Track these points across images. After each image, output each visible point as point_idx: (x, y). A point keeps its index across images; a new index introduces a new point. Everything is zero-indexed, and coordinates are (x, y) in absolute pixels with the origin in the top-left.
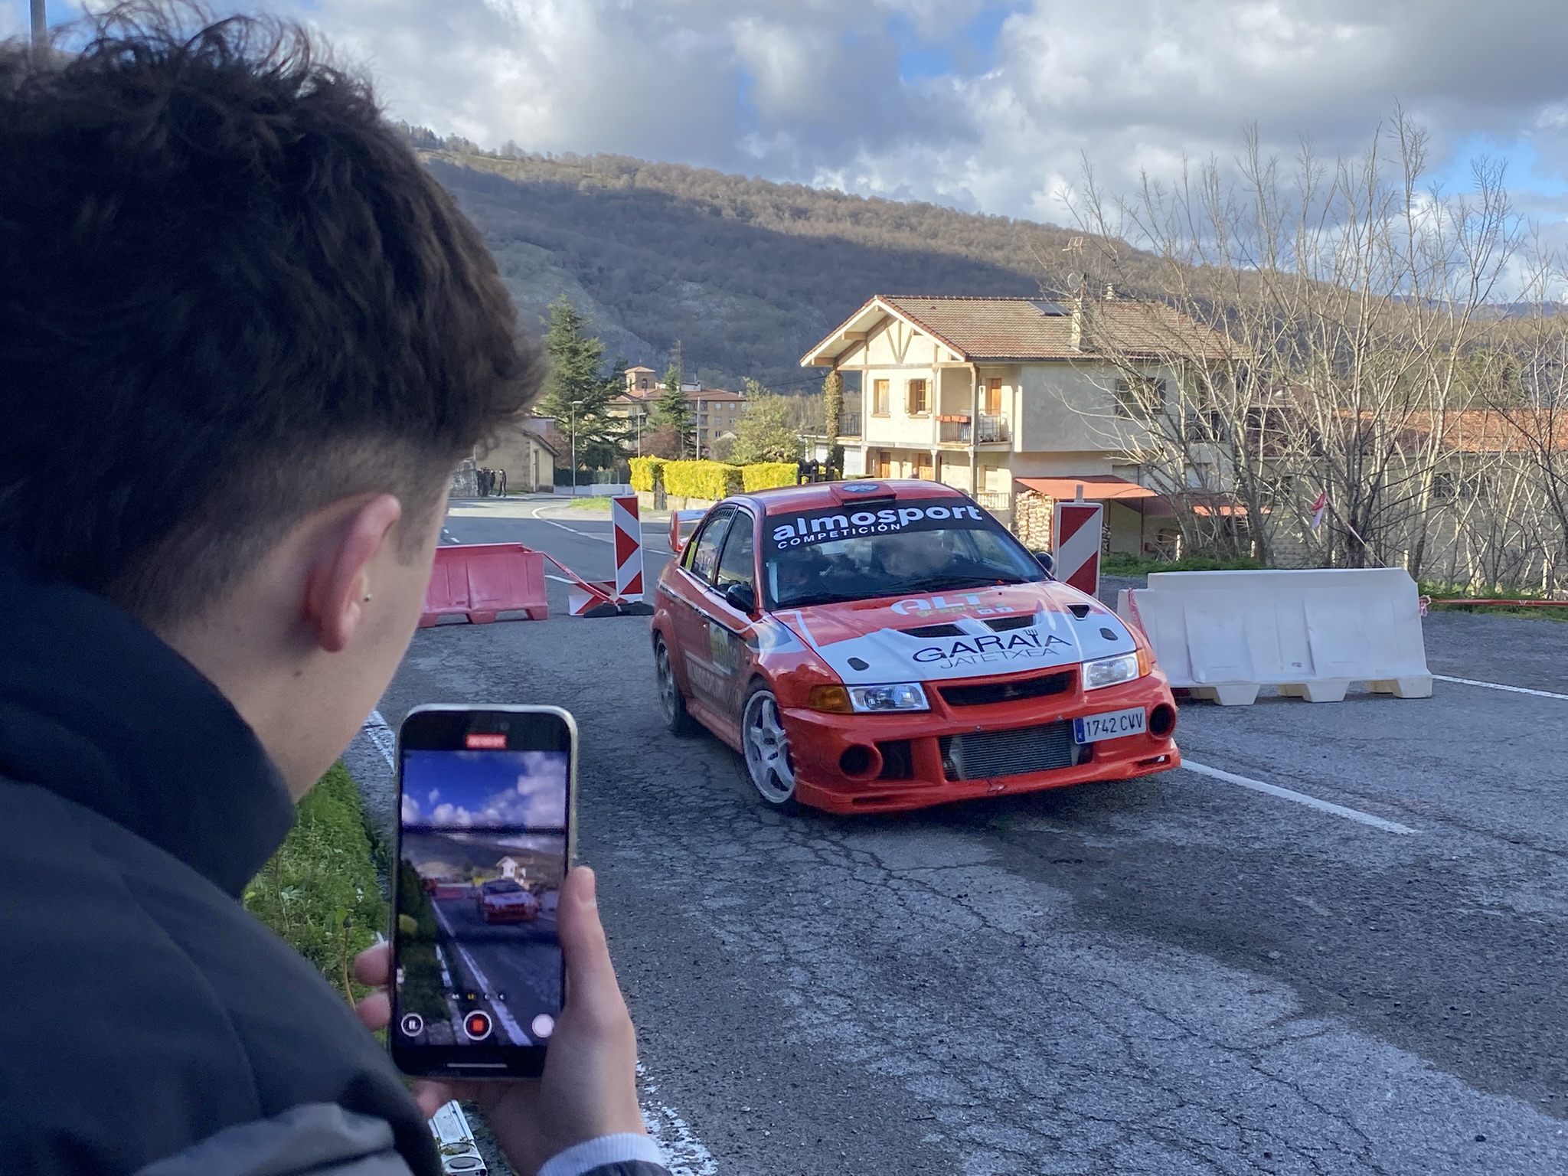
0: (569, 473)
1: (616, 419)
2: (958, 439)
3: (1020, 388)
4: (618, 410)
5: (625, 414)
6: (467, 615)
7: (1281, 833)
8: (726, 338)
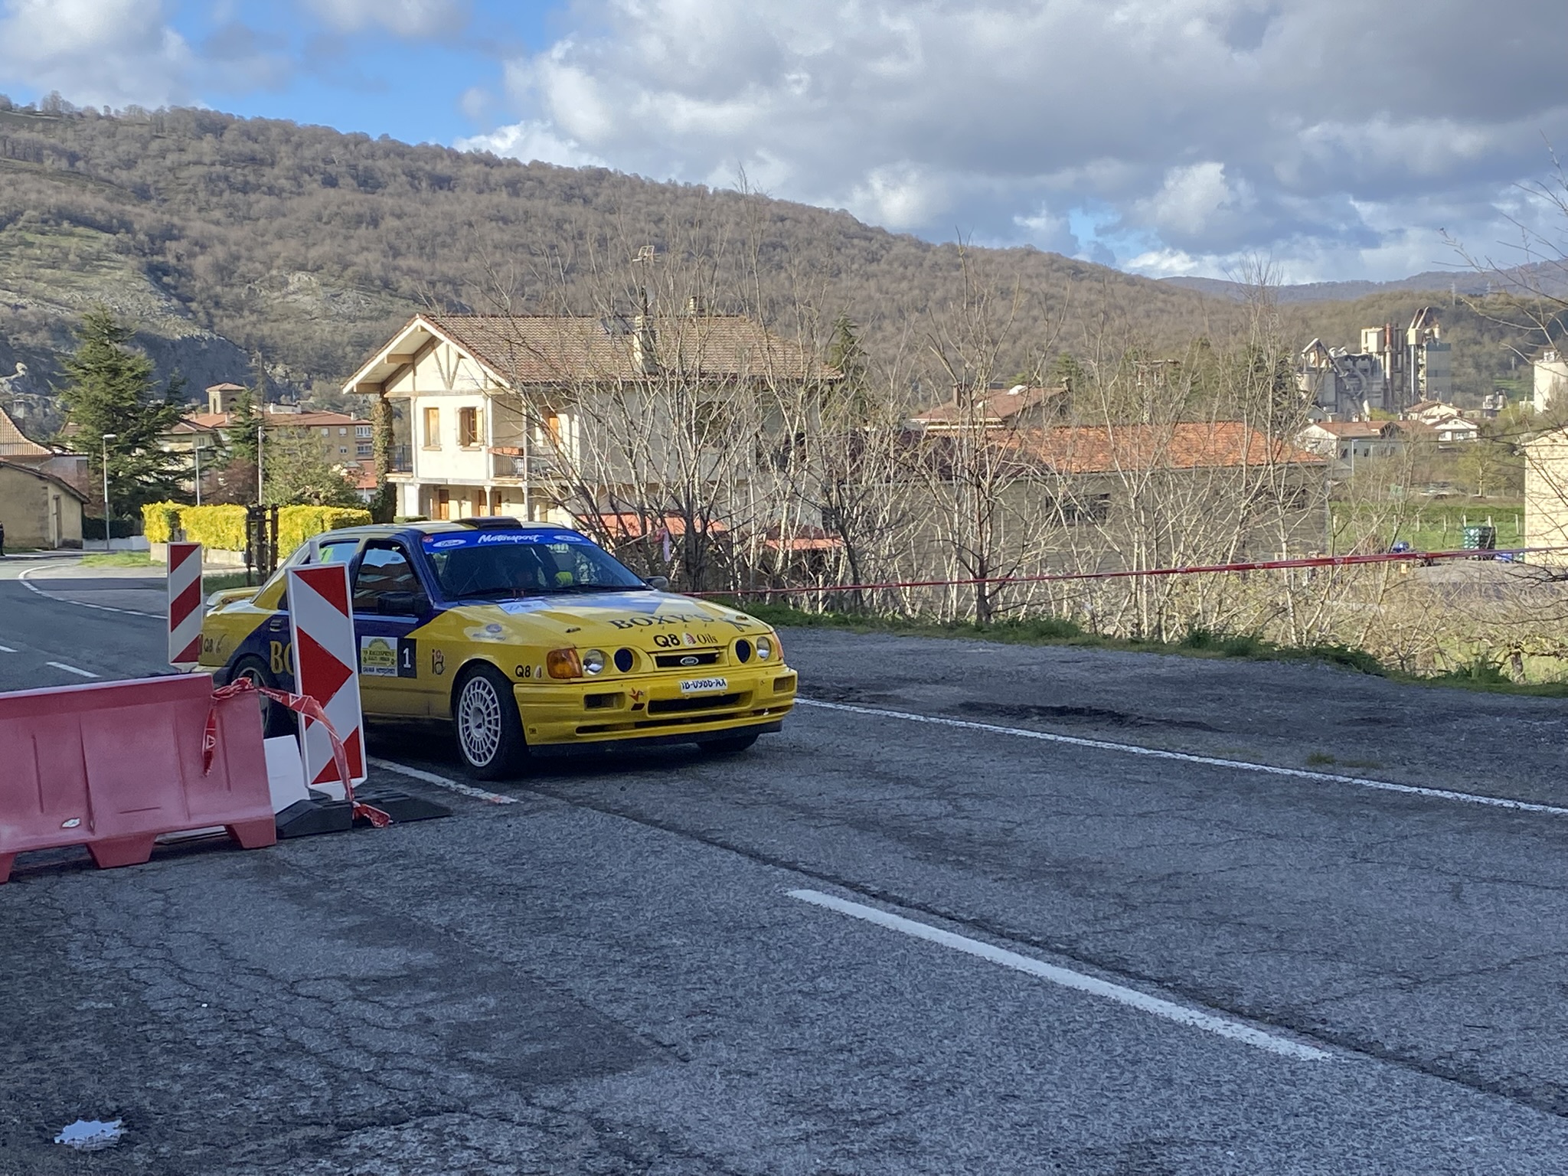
0: (101, 523)
1: (171, 454)
2: (511, 473)
3: (577, 416)
5: (186, 447)
8: (349, 343)
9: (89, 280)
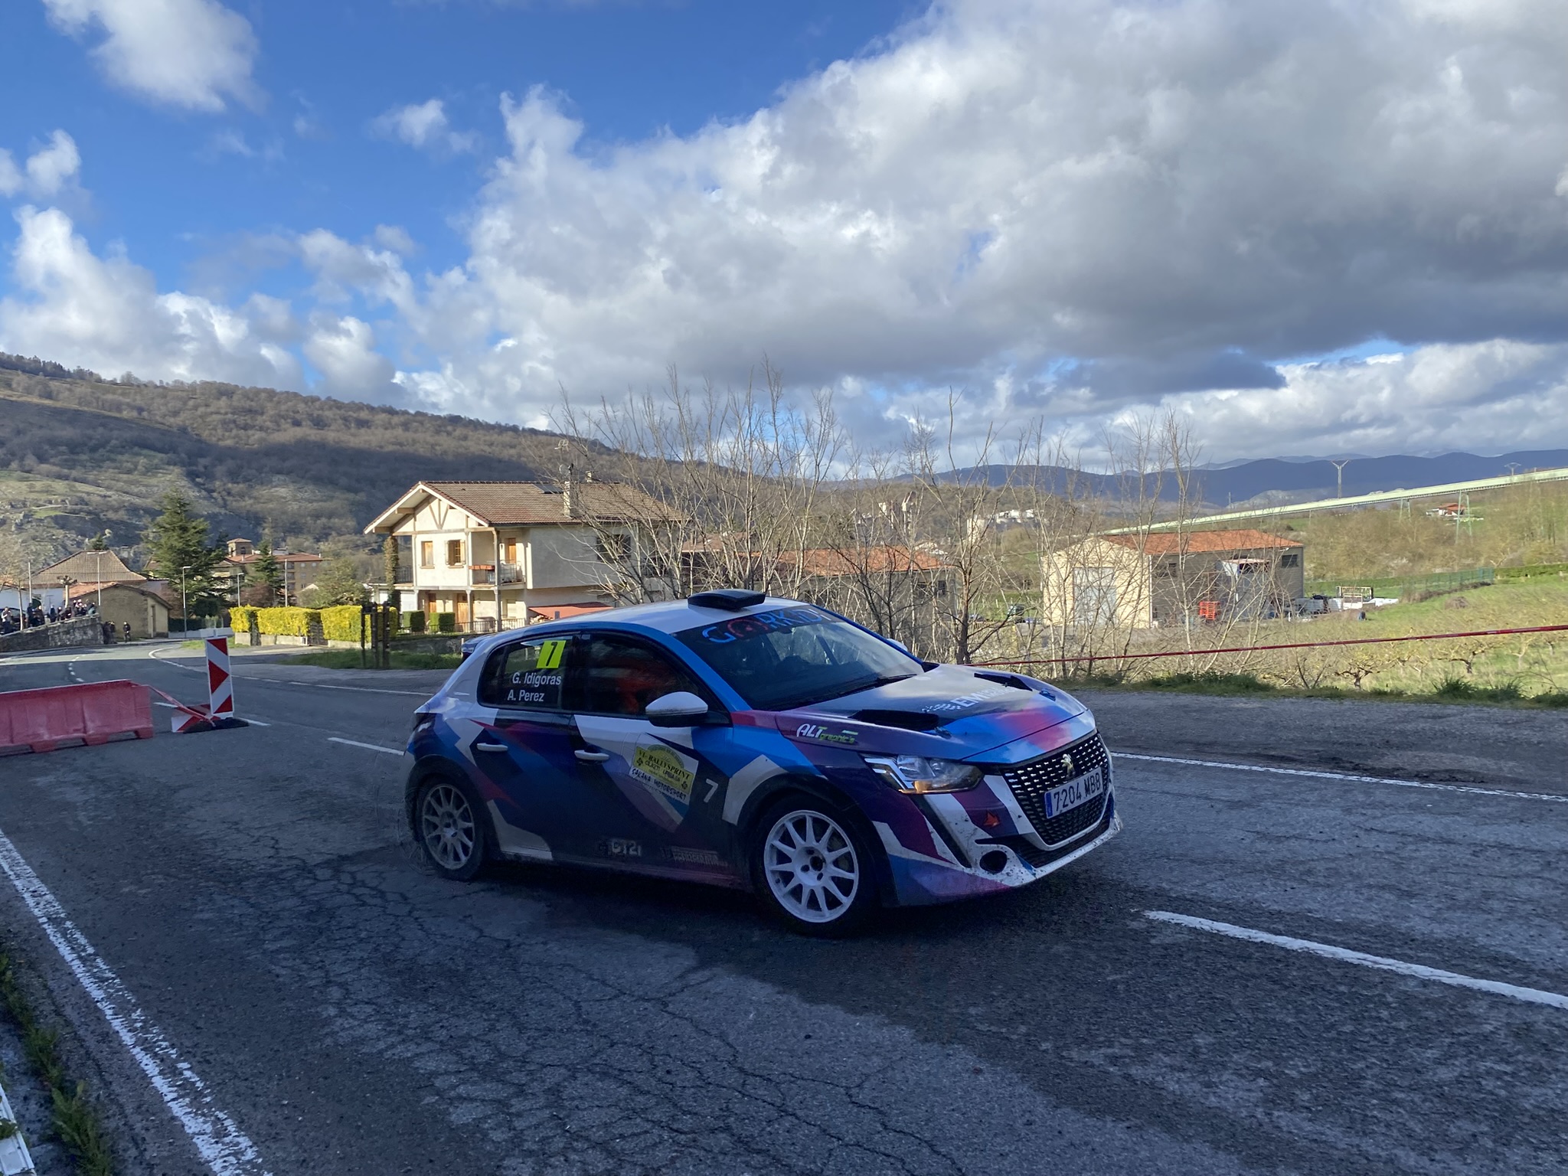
0: (181, 621)
1: (219, 578)
2: (486, 582)
4: (221, 571)
5: (227, 574)
6: (83, 739)
8: (308, 515)
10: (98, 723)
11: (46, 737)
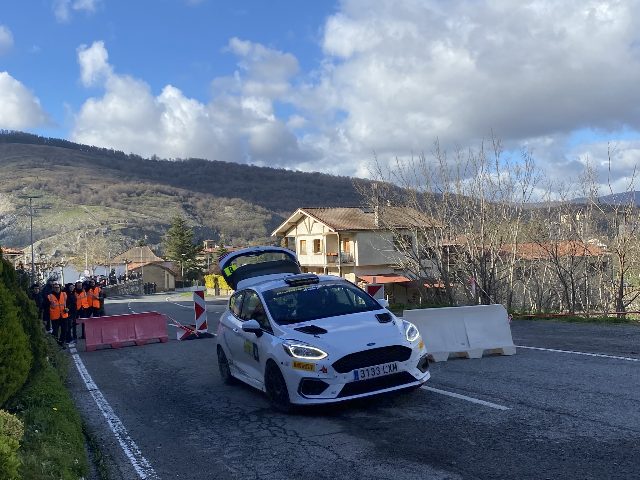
0: (181, 283)
1: (200, 260)
2: (334, 262)
3: (357, 241)
4: (200, 257)
5: (203, 258)
6: (135, 342)
7: (457, 412)
8: (243, 227)
9: (166, 210)
10: (142, 334)
11: (118, 340)
